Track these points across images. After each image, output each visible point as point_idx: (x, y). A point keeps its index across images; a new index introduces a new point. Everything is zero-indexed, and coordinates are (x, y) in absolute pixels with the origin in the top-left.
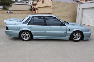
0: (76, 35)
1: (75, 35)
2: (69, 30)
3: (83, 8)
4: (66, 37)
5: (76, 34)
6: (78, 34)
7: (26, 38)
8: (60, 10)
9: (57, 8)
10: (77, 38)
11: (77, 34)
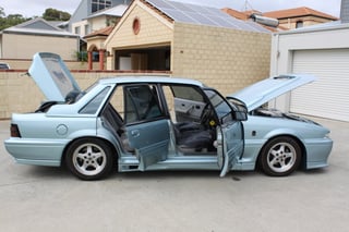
0: (279, 152)
1: (274, 153)
2: (254, 133)
3: (293, 52)
4: (244, 160)
5: (277, 148)
6: (286, 148)
7: (91, 168)
8: (205, 57)
9: (194, 51)
10: (283, 163)
11: (282, 149)
